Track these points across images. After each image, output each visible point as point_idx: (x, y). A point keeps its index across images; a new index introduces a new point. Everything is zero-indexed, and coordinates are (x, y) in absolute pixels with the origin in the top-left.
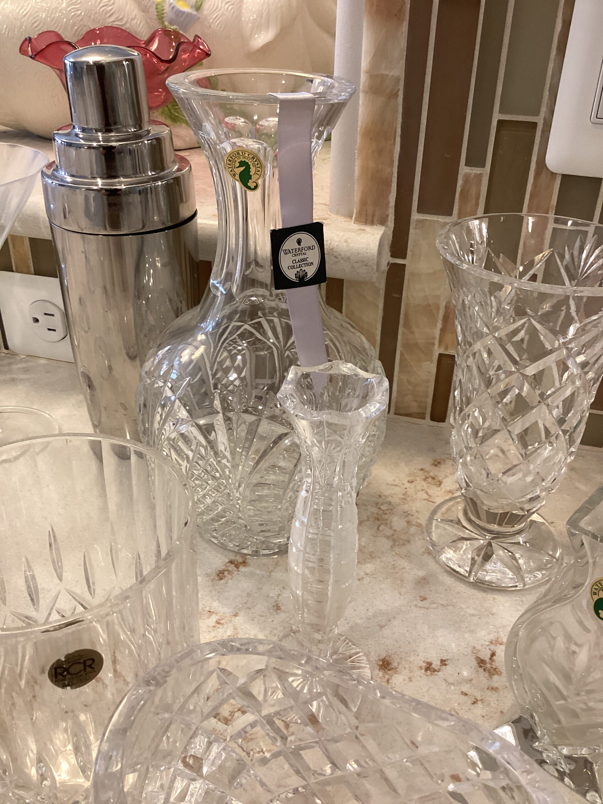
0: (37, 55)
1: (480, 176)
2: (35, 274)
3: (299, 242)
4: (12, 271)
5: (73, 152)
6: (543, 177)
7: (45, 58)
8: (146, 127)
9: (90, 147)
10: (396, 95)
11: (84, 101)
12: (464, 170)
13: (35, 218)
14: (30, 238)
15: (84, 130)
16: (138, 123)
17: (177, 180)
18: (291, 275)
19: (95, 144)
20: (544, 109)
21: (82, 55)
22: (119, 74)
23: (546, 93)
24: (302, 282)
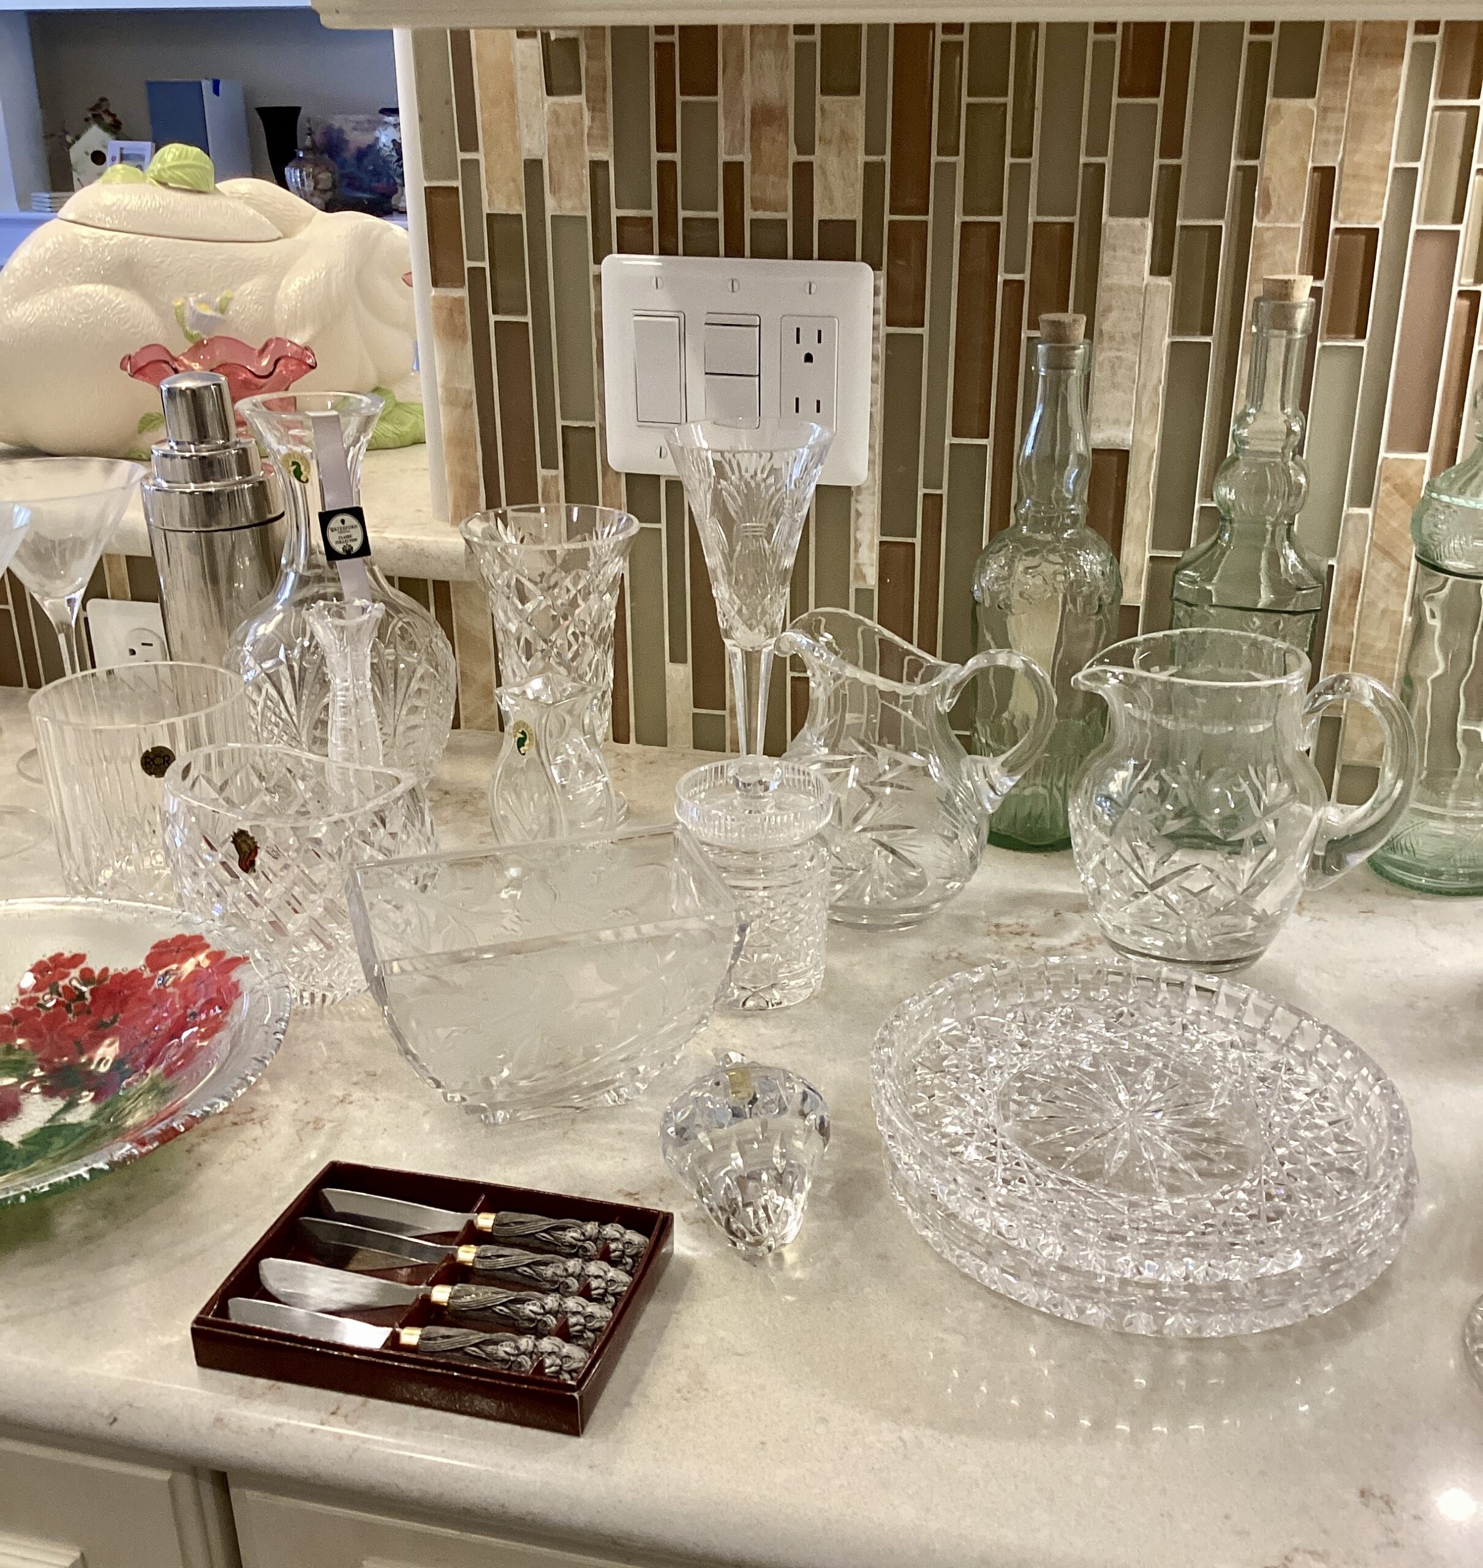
0: (138, 372)
1: (556, 477)
2: (133, 599)
3: (343, 522)
4: (106, 597)
5: (168, 461)
6: (610, 478)
7: (144, 375)
8: (233, 439)
9: (183, 457)
10: (471, 405)
11: (178, 421)
12: (541, 472)
13: (133, 533)
14: (127, 557)
15: (177, 443)
16: (226, 436)
17: (261, 483)
18: (339, 548)
19: (188, 455)
20: (597, 414)
21: (175, 381)
22: (206, 394)
23: (597, 402)
24: (349, 554)
